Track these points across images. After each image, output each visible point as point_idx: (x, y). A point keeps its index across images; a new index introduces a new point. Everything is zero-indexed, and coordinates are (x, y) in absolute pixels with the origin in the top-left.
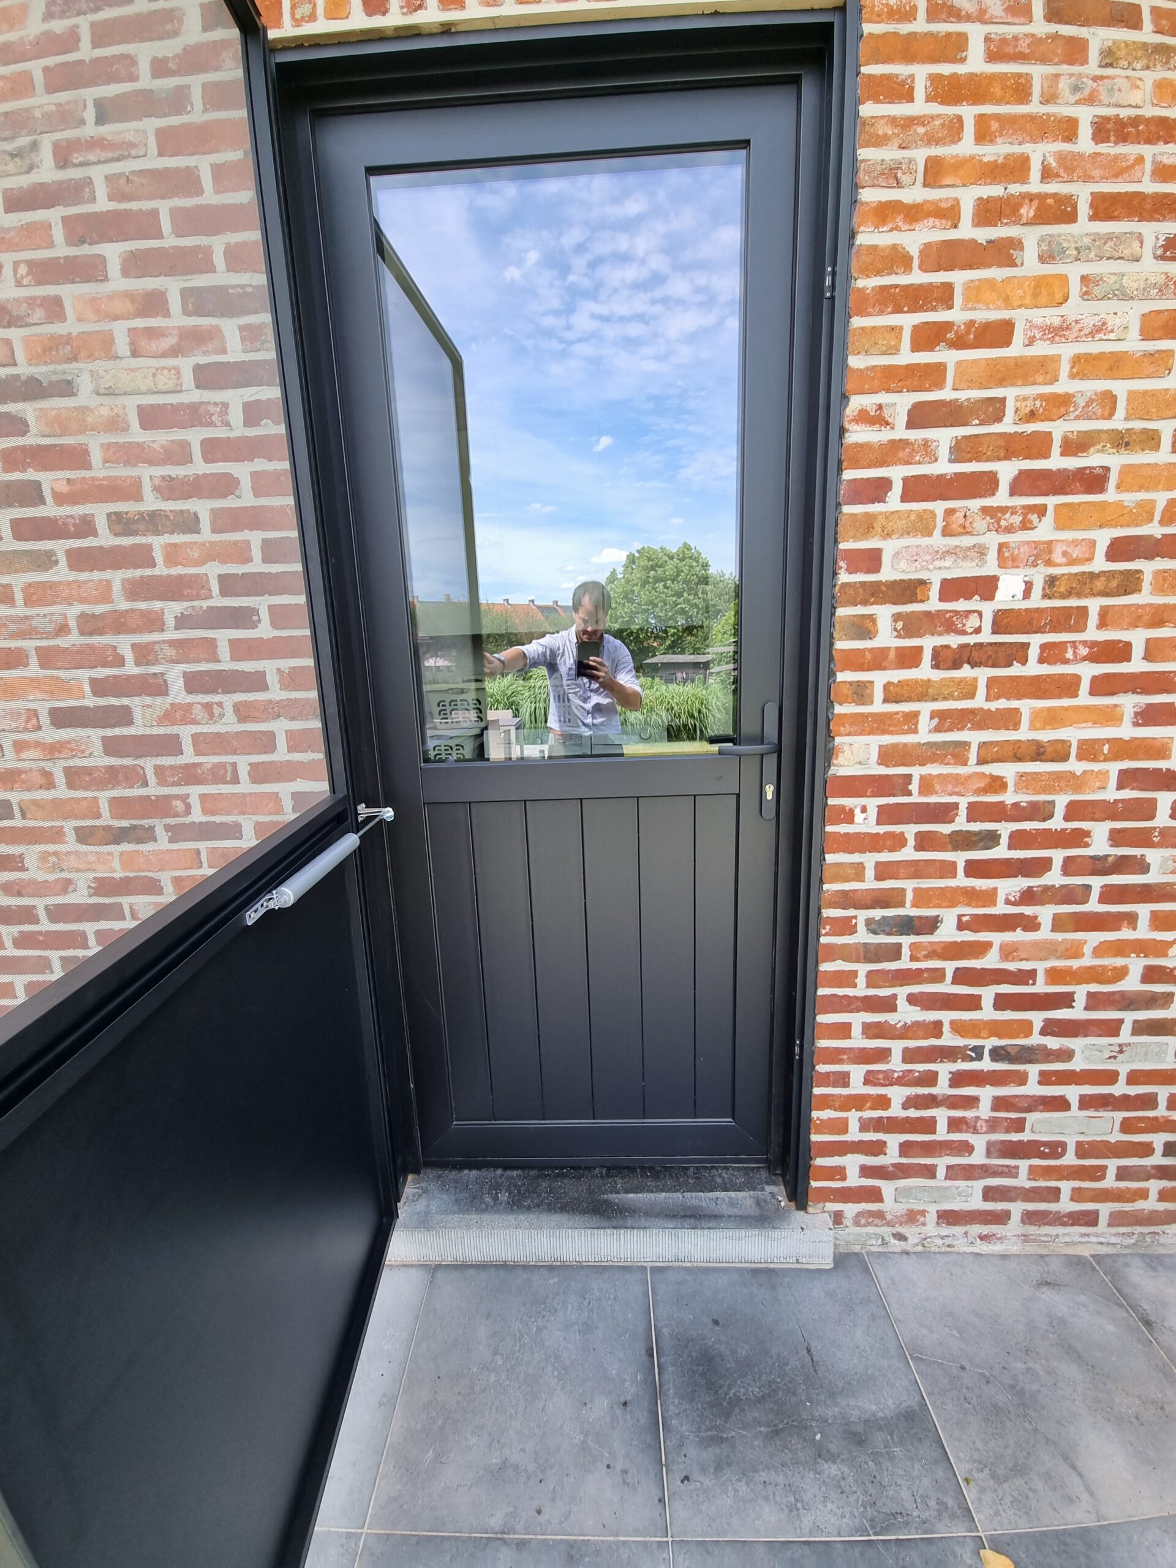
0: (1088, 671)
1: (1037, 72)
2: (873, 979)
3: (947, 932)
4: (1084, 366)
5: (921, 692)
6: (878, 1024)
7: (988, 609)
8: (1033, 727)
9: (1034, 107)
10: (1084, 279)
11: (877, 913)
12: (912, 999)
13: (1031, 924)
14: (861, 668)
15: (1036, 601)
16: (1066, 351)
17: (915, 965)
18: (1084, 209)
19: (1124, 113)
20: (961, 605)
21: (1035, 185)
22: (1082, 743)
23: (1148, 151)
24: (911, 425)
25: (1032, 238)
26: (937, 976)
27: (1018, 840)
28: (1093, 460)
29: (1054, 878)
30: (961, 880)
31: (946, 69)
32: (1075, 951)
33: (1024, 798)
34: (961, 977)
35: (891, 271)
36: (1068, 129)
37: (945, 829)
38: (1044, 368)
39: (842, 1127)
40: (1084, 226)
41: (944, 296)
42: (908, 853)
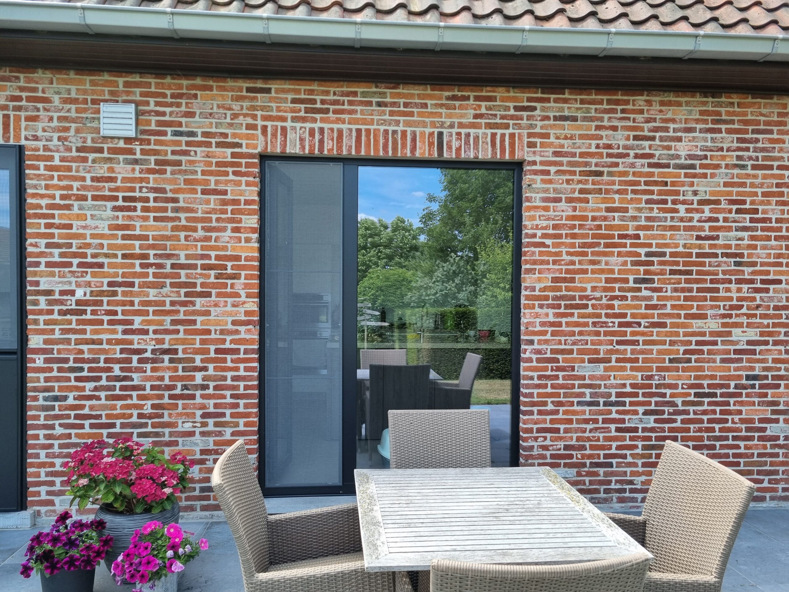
0: (106, 318)
1: (74, 165)
2: (46, 418)
3: (71, 401)
4: (93, 236)
5: (55, 322)
6: (49, 435)
7: (74, 299)
8: (91, 334)
9: (73, 173)
10: (91, 215)
11: (47, 394)
12: (61, 425)
13: (98, 398)
14: (35, 314)
15: (88, 297)
16: (88, 232)
17: (60, 413)
18: (90, 198)
19: (98, 175)
20: (65, 297)
21: (75, 192)
22: (107, 339)
23: (106, 185)
24: (46, 247)
25: (76, 204)
26: (68, 417)
27: (90, 370)
28: (100, 260)
29: (104, 382)
30: (73, 383)
31: (49, 163)
32: (114, 408)
33: (91, 356)
34: (77, 417)
35: (36, 209)
36: (83, 179)
37: (66, 366)
38: (83, 236)
39: (38, 475)
40: (90, 202)
41: (53, 216)
42: (55, 374)
